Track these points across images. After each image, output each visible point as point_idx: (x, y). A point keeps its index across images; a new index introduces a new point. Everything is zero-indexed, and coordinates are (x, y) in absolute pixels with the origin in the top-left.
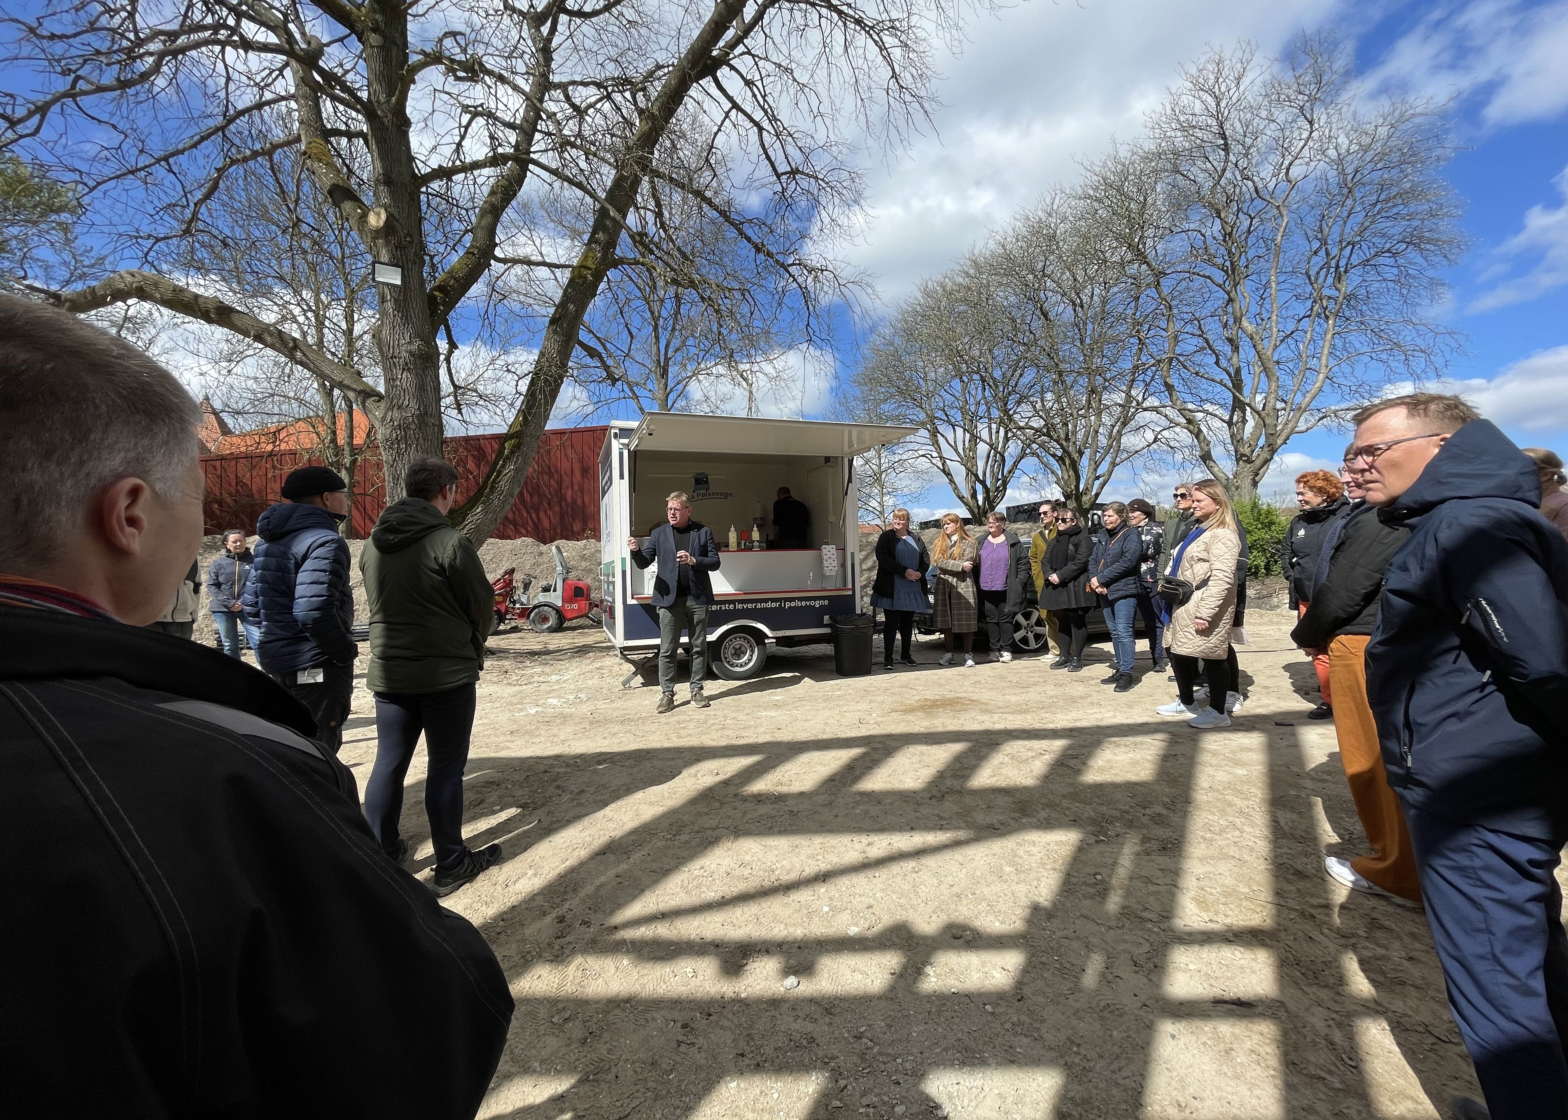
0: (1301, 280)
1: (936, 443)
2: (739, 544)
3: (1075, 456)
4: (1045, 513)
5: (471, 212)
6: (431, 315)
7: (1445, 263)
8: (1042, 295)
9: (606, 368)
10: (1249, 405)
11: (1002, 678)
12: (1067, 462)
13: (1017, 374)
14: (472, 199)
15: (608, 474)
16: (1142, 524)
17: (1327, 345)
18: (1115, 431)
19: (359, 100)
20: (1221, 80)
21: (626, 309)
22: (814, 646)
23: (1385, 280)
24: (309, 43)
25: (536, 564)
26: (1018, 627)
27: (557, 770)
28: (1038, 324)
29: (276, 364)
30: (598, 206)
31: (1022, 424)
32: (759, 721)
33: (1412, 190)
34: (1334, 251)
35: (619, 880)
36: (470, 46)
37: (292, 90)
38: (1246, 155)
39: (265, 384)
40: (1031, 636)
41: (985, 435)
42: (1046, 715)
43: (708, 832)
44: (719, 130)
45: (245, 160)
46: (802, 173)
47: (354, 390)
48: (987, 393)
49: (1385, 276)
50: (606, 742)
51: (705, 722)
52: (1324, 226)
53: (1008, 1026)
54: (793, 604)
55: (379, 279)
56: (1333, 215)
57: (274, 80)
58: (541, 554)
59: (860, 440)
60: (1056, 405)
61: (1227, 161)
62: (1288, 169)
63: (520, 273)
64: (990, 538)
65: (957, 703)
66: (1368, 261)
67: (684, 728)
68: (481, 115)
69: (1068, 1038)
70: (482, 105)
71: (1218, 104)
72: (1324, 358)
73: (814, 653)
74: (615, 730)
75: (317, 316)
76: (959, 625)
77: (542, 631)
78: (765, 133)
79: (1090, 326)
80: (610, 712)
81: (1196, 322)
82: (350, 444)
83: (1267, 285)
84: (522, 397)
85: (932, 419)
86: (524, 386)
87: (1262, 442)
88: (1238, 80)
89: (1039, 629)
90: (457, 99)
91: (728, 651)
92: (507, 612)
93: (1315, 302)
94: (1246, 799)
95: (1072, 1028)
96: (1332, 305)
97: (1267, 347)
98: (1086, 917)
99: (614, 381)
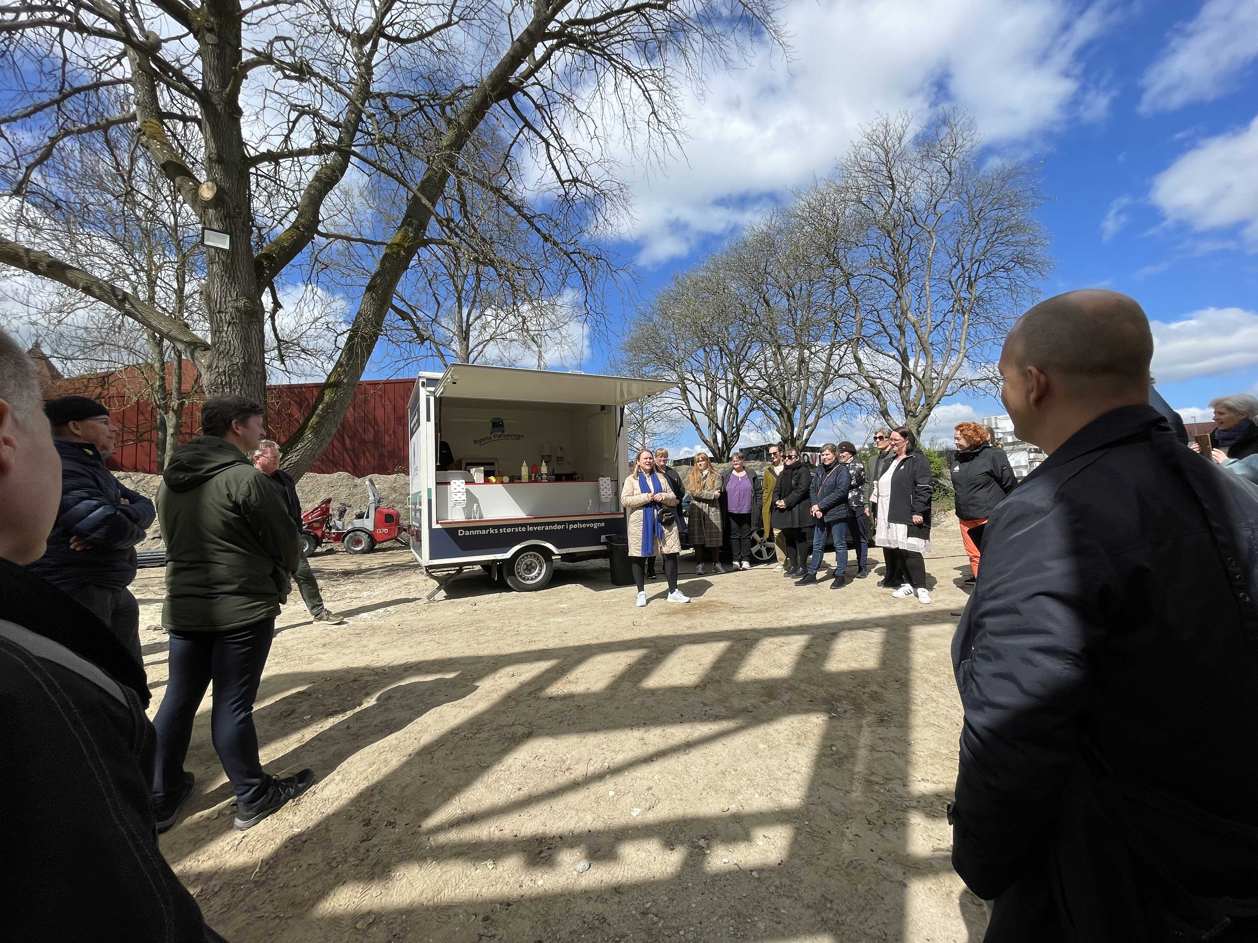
0: (945, 285)
1: (686, 399)
2: (530, 477)
3: (790, 410)
4: (775, 453)
5: (297, 193)
6: (257, 278)
7: (1040, 277)
8: (765, 288)
9: (416, 329)
10: (913, 375)
11: (744, 584)
12: (785, 415)
13: (746, 348)
14: (299, 183)
15: (416, 417)
16: (849, 461)
17: (964, 332)
18: (818, 392)
19: (195, 89)
20: (888, 138)
21: (434, 282)
22: (592, 561)
23: (1002, 288)
24: (147, 38)
25: (351, 495)
26: (754, 542)
27: (365, 678)
28: (762, 310)
29: (108, 316)
30: (411, 195)
31: (751, 385)
32: (548, 627)
33: (1017, 225)
34: (967, 266)
35: (423, 779)
36: (299, 49)
37: (128, 76)
38: (907, 194)
39: (96, 334)
40: (764, 549)
41: (723, 392)
42: (781, 613)
43: (506, 729)
44: (514, 141)
45: (80, 131)
46: (581, 182)
47: (181, 341)
48: (724, 361)
49: (1002, 285)
50: (412, 651)
51: (501, 629)
52: (960, 247)
53: (772, 889)
54: (575, 526)
55: (206, 243)
56: (966, 239)
57: (112, 67)
58: (356, 486)
59: (630, 393)
60: (775, 371)
61: (894, 196)
62: (935, 206)
63: (341, 248)
64: (734, 472)
65: (711, 605)
66: (990, 273)
67: (482, 635)
68: (308, 113)
69: (823, 896)
70: (309, 106)
71: (887, 156)
72: (963, 342)
73: (591, 567)
74: (420, 639)
75: (149, 275)
76: (711, 541)
77: (356, 552)
78: (551, 148)
79: (799, 312)
80: (416, 623)
81: (875, 312)
82: (179, 389)
83: (922, 288)
84: (340, 352)
85: (683, 379)
86: (343, 340)
87: (923, 402)
88: (900, 139)
89: (769, 544)
90: (286, 99)
91: (520, 567)
92: (323, 536)
93: (955, 301)
94: (937, 676)
95: (825, 886)
96: (966, 304)
97: (924, 331)
98: (827, 784)
99: (422, 339)
